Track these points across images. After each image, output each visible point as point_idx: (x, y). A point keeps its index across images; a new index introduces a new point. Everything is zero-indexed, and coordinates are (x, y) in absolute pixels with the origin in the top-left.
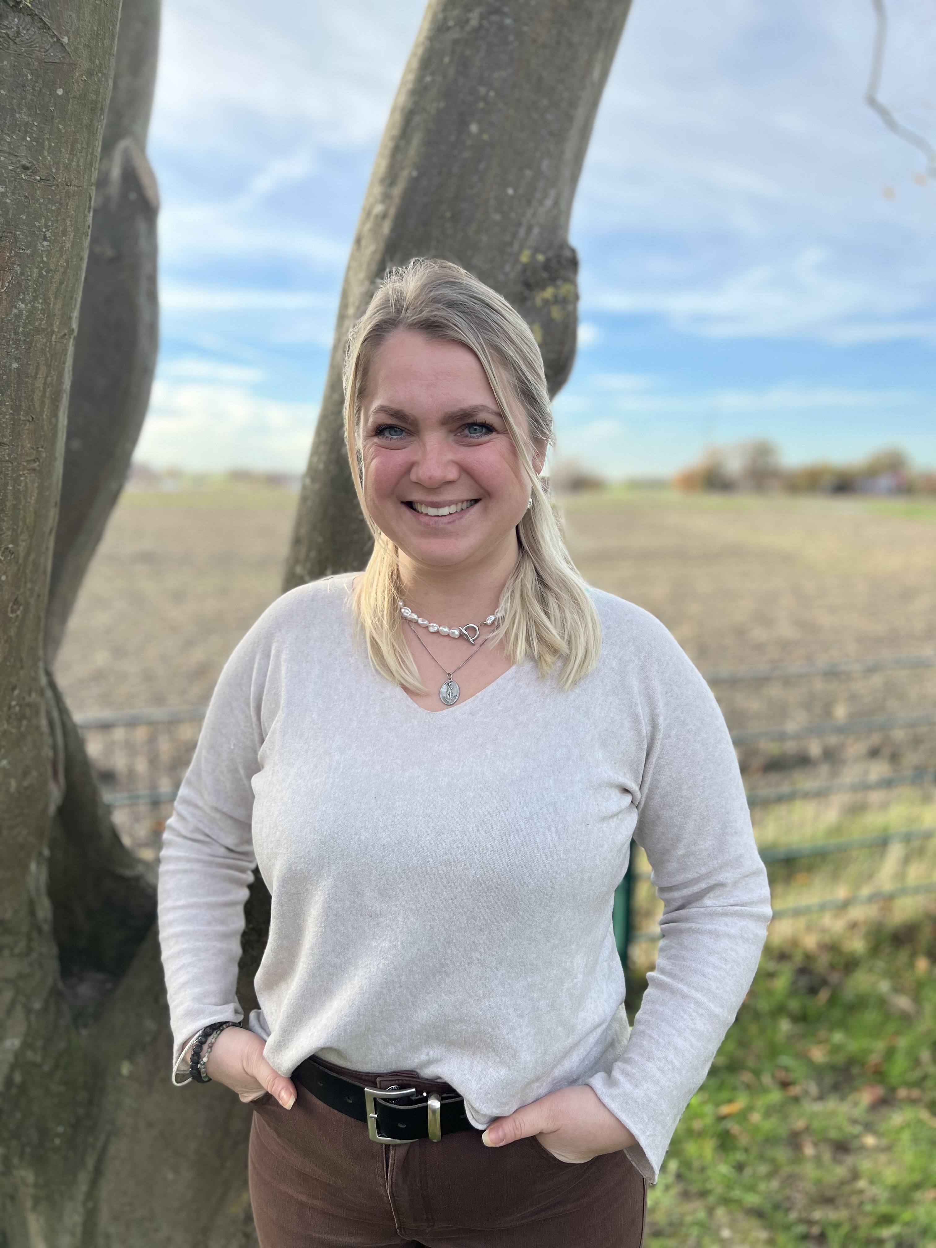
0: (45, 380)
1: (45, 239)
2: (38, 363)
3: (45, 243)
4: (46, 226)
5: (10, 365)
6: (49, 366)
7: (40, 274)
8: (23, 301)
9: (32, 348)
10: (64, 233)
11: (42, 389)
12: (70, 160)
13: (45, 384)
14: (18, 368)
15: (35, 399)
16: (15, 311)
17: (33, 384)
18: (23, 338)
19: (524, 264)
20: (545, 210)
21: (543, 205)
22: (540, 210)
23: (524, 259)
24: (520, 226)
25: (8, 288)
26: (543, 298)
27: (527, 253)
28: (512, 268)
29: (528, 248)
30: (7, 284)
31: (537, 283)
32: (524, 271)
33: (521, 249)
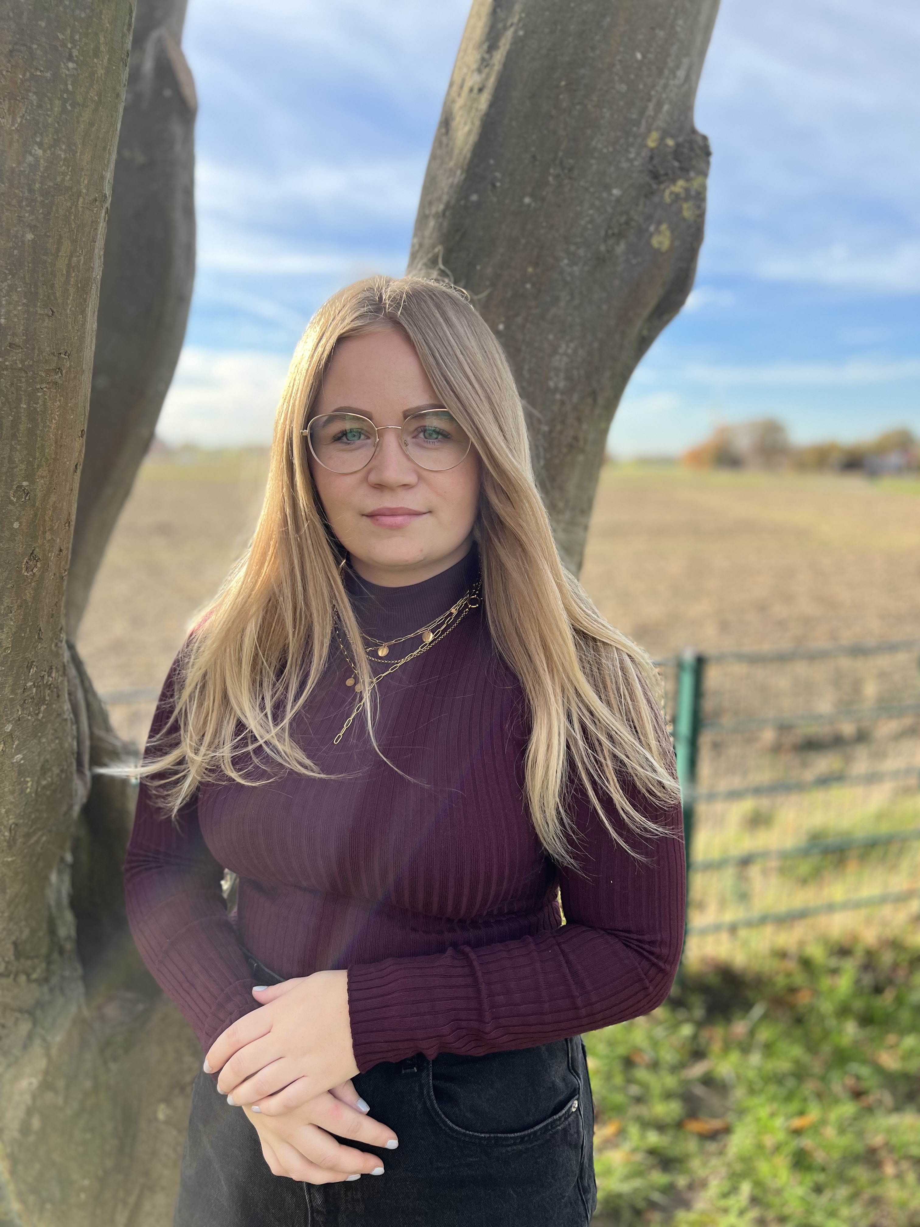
0: (70, 260)
1: (70, 58)
2: (60, 235)
3: (71, 65)
4: (72, 40)
5: (23, 236)
6: (74, 242)
7: (64, 106)
8: (40, 145)
9: (52, 214)
10: (97, 53)
11: (65, 272)
13: (69, 265)
14: (33, 240)
15: (56, 286)
16: (30, 159)
17: (53, 265)
18: (39, 199)
19: (652, 150)
20: (677, 82)
21: (675, 77)
22: (671, 82)
23: (651, 143)
24: (649, 100)
25: (21, 124)
26: (672, 193)
27: (655, 135)
28: (638, 154)
29: (657, 129)
30: (19, 120)
31: (666, 174)
32: (651, 158)
33: (649, 131)
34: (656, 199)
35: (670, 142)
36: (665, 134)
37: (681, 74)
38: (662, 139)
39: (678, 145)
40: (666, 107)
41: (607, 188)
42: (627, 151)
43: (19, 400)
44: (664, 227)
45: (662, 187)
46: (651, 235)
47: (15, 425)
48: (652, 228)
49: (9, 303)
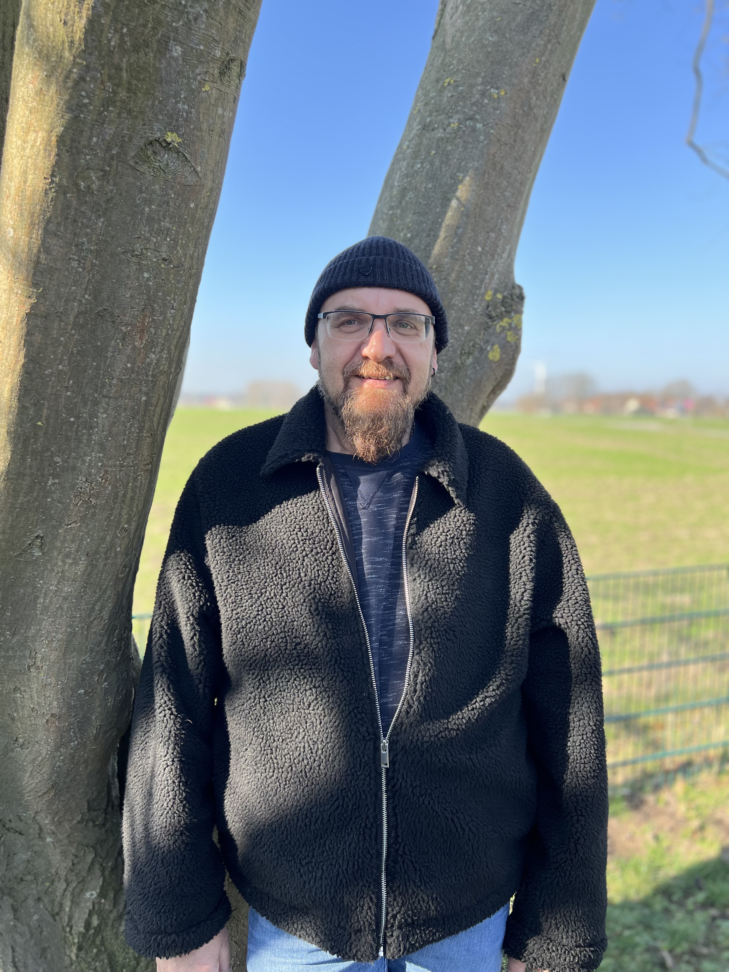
0: (162, 407)
1: (173, 308)
2: (159, 395)
3: (172, 311)
4: (174, 300)
5: (141, 399)
6: (165, 397)
7: (167, 331)
8: (154, 353)
9: (156, 385)
10: (185, 304)
11: (159, 413)
12: (194, 252)
13: (162, 409)
14: (146, 400)
15: (155, 421)
16: (148, 360)
17: (154, 411)
18: (150, 379)
19: (488, 302)
20: (503, 260)
21: (502, 258)
22: (499, 262)
23: (488, 298)
24: (486, 274)
25: (145, 345)
26: (501, 326)
27: (490, 293)
28: (480, 305)
29: (491, 290)
30: (144, 342)
31: (497, 316)
32: (488, 306)
33: (486, 291)
34: (491, 331)
35: (499, 296)
36: (496, 291)
37: (505, 255)
38: (495, 294)
39: (504, 297)
40: (496, 276)
41: (461, 326)
42: (474, 304)
43: (128, 482)
44: (496, 346)
45: (495, 323)
46: (488, 352)
47: (124, 495)
48: (489, 348)
49: (129, 433)
